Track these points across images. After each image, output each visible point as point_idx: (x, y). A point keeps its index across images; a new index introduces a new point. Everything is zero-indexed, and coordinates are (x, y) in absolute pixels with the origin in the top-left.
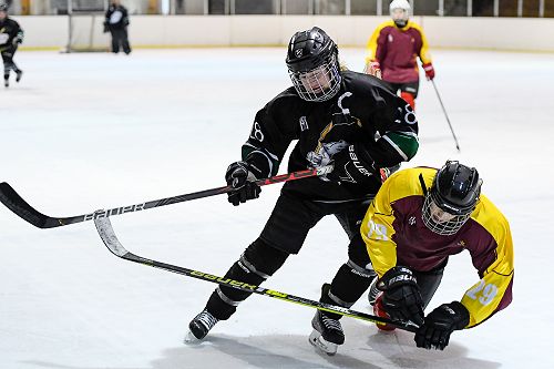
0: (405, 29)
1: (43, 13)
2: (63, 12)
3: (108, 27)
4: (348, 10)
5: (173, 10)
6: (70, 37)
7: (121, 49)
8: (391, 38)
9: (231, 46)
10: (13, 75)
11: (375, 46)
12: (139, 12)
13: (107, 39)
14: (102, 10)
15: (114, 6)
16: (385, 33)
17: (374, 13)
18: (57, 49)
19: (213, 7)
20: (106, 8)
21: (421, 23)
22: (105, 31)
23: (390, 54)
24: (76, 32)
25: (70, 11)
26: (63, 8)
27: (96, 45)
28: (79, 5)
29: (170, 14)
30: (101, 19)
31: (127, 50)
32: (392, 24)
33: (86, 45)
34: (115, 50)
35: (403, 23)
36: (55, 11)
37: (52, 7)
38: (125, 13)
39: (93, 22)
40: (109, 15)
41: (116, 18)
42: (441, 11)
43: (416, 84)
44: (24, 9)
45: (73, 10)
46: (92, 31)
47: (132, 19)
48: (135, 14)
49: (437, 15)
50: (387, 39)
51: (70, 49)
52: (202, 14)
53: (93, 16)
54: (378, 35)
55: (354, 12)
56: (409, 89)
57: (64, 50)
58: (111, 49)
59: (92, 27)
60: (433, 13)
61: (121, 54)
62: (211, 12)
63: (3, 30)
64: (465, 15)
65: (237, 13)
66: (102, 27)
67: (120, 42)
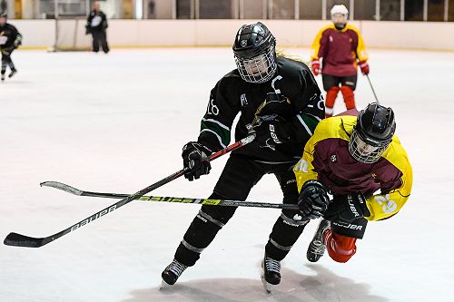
0: (344, 30)
1: (34, 18)
2: (50, 17)
3: (90, 29)
4: (297, 16)
5: (146, 16)
6: (57, 37)
7: (101, 48)
8: (331, 39)
9: (196, 46)
10: (8, 71)
11: (318, 46)
12: (117, 17)
13: (88, 40)
14: (85, 15)
15: (95, 11)
16: (326, 34)
17: (320, 18)
18: (45, 48)
19: (180, 13)
20: (88, 13)
21: (361, 26)
22: (87, 33)
23: (331, 52)
24: (61, 34)
25: (57, 16)
26: (51, 13)
27: (79, 45)
28: (65, 10)
29: (143, 18)
30: (84, 23)
31: (106, 50)
32: (333, 26)
33: (70, 45)
34: (96, 49)
35: (342, 26)
36: (44, 15)
37: (41, 12)
38: (104, 17)
39: (77, 25)
40: (90, 19)
41: (96, 22)
42: (378, 16)
43: (354, 79)
44: (16, 14)
45: (60, 15)
46: (76, 33)
47: (110, 23)
48: (113, 18)
49: (374, 19)
50: (329, 39)
51: (57, 49)
52: (171, 19)
53: (77, 20)
54: (320, 36)
55: (302, 17)
56: (348, 83)
57: (52, 49)
58: (92, 48)
59: (76, 30)
60: (370, 17)
61: (101, 53)
62: (178, 17)
63: (3, 33)
64: (399, 20)
65: (201, 18)
66: (84, 30)
67: (100, 43)
